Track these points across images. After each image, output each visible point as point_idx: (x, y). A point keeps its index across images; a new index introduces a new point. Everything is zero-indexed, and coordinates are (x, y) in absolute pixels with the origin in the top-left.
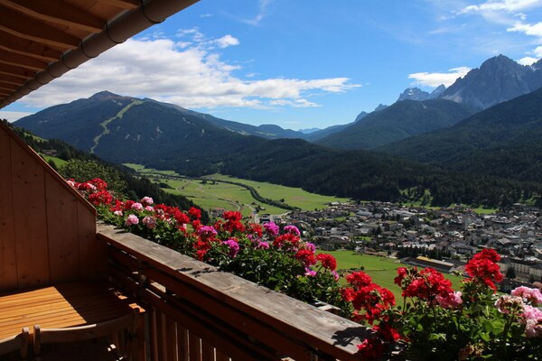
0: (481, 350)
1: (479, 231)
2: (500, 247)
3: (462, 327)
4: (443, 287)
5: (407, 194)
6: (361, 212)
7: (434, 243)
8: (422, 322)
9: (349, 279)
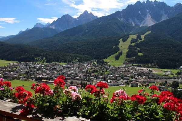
0: (60, 107)
1: (61, 70)
2: (68, 75)
3: (54, 100)
4: (47, 89)
5: (37, 59)
6: (21, 66)
7: (47, 75)
8: (41, 100)
9: (16, 90)
